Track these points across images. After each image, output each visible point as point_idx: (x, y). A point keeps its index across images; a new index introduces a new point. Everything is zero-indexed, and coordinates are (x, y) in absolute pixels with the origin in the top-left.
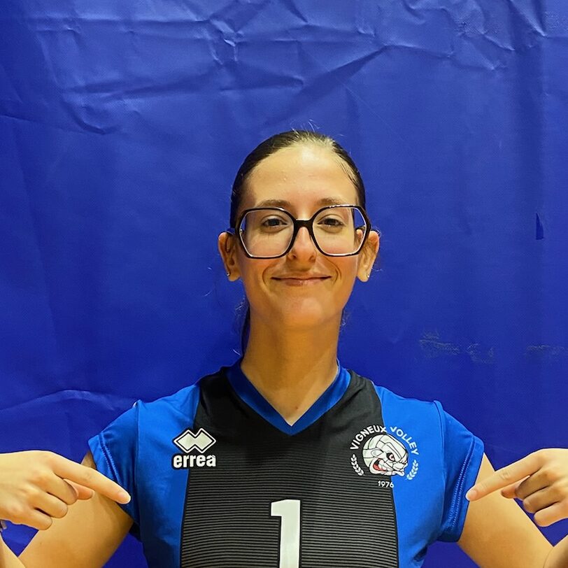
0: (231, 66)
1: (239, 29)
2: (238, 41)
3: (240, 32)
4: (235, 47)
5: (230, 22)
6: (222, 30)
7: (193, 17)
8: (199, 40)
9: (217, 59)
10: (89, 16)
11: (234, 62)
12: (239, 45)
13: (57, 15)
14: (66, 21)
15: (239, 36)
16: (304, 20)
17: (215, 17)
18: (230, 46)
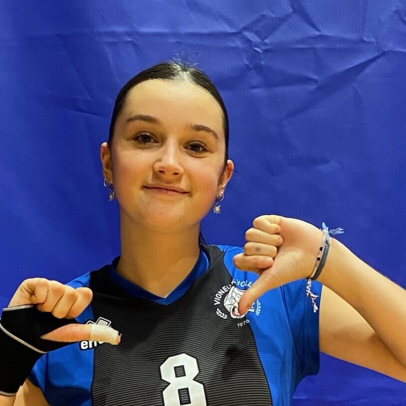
0: (259, 69)
1: (266, 38)
2: (264, 48)
3: (266, 41)
4: (263, 53)
5: (257, 33)
6: (252, 39)
7: (228, 29)
10: (144, 30)
11: (261, 65)
12: (265, 51)
14: (127, 34)
15: (265, 44)
16: (319, 31)
17: (246, 29)
18: (258, 52)
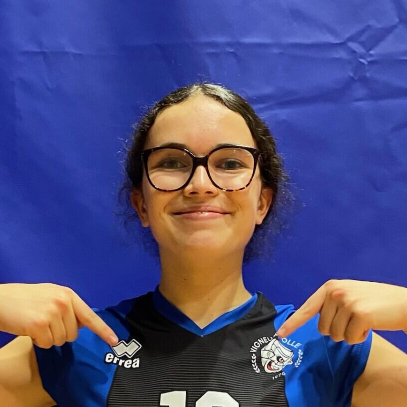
0: (364, 81)
1: (370, 49)
2: (369, 59)
3: (372, 52)
4: (368, 65)
5: (362, 44)
6: (357, 51)
7: (332, 39)
8: (336, 59)
9: (351, 75)
10: (247, 40)
11: (366, 77)
12: (370, 62)
13: (221, 39)
14: (229, 44)
15: (371, 55)
17: (351, 39)
18: (363, 64)
